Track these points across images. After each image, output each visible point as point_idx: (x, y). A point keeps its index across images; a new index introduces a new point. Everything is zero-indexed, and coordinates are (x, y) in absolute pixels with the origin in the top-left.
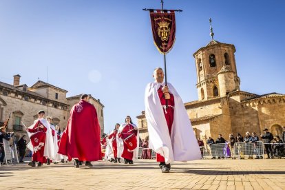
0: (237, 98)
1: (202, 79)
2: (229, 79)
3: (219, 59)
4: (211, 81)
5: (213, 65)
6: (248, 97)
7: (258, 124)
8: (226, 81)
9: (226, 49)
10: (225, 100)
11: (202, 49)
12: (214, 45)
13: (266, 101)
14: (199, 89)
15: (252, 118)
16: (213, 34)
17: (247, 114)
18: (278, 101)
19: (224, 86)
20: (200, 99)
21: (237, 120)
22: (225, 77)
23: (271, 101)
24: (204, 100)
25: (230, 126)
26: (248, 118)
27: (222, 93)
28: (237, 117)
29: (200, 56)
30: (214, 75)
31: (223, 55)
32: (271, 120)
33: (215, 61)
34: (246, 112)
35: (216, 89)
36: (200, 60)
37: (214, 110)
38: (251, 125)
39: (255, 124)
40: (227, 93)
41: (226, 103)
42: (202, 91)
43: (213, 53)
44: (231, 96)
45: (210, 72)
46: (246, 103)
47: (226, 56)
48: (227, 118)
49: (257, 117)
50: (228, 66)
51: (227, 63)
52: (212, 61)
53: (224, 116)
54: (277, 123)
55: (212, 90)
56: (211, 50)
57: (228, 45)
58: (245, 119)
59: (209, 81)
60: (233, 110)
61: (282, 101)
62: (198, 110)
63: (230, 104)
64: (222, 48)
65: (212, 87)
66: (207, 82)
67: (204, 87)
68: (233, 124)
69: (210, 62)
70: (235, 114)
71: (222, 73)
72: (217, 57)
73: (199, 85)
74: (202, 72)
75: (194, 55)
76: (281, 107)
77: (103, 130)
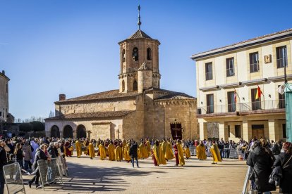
0: (151, 96)
1: (125, 71)
2: (147, 77)
3: (143, 54)
6: (161, 95)
9: (149, 44)
10: (141, 96)
11: (127, 41)
16: (140, 24)
17: (157, 111)
19: (142, 82)
20: (121, 91)
22: (144, 74)
24: (124, 92)
27: (140, 90)
28: (149, 113)
29: (125, 46)
31: (146, 51)
33: (138, 55)
35: (135, 83)
36: (124, 50)
37: (128, 106)
39: (162, 121)
40: (144, 90)
41: (141, 100)
42: (123, 82)
43: (137, 46)
44: (146, 93)
47: (149, 50)
48: (140, 114)
51: (149, 58)
53: (137, 112)
55: (132, 84)
56: (135, 43)
57: (152, 40)
58: (155, 116)
60: (147, 107)
63: (145, 100)
64: (145, 43)
67: (125, 79)
68: (145, 119)
69: (133, 55)
70: (148, 110)
71: (141, 70)
73: (121, 76)
74: (125, 64)
75: (119, 43)
76: (183, 108)
77: (7, 110)
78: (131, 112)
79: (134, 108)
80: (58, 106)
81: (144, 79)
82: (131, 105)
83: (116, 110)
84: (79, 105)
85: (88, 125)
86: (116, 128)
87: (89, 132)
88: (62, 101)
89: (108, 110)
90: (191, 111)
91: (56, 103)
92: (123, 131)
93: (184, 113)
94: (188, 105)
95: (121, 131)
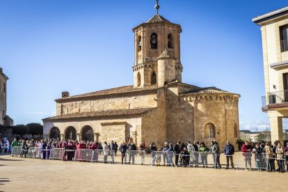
0: (175, 90)
1: (140, 61)
2: (169, 67)
3: (162, 40)
4: (150, 66)
5: (154, 46)
6: (187, 90)
7: (193, 121)
8: (166, 68)
9: (170, 29)
10: (162, 90)
11: (144, 25)
12: (157, 23)
13: (203, 97)
14: (136, 73)
15: (188, 114)
16: (158, 7)
17: (184, 109)
18: (214, 98)
19: (163, 74)
20: (136, 85)
21: (173, 114)
22: (165, 63)
23: (208, 97)
24: (140, 87)
25: (164, 121)
26: (184, 114)
27: (160, 83)
28: (173, 111)
29: (140, 33)
30: (154, 59)
31: (167, 37)
32: (206, 118)
33: (157, 42)
34: (183, 106)
35: (154, 75)
36: (140, 37)
37: (148, 102)
38: (186, 121)
39: (190, 121)
40: (166, 83)
41: (163, 95)
42: (139, 74)
43: (156, 31)
44: (169, 86)
45: (149, 54)
46: (184, 96)
47: (170, 36)
48: (161, 113)
49: (193, 114)
50: (171, 50)
51: (170, 46)
52: (154, 42)
53: (159, 109)
54: (210, 121)
55: (149, 77)
56: (153, 28)
57: (173, 24)
58: (180, 115)
59: (148, 65)
60: (170, 103)
61: (219, 99)
62: (131, 99)
63: (167, 95)
64: (166, 27)
65: (149, 73)
66: (146, 66)
67: (142, 71)
68: (168, 119)
69: (151, 42)
70: (171, 107)
71: (162, 59)
72: (159, 38)
73: (136, 68)
74: (141, 53)
75: (134, 30)
76: (217, 104)
77: (4, 112)
78: (151, 110)
79: (155, 105)
80: (60, 105)
81: (167, 69)
82: (150, 101)
83: (131, 108)
84: (85, 102)
85: (96, 126)
86: (132, 130)
87: (98, 135)
88: (65, 98)
89: (121, 108)
90: (227, 108)
91: (58, 101)
92: (143, 133)
93: (218, 111)
94: (223, 101)
95: (139, 133)
